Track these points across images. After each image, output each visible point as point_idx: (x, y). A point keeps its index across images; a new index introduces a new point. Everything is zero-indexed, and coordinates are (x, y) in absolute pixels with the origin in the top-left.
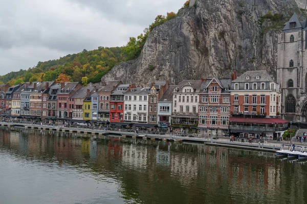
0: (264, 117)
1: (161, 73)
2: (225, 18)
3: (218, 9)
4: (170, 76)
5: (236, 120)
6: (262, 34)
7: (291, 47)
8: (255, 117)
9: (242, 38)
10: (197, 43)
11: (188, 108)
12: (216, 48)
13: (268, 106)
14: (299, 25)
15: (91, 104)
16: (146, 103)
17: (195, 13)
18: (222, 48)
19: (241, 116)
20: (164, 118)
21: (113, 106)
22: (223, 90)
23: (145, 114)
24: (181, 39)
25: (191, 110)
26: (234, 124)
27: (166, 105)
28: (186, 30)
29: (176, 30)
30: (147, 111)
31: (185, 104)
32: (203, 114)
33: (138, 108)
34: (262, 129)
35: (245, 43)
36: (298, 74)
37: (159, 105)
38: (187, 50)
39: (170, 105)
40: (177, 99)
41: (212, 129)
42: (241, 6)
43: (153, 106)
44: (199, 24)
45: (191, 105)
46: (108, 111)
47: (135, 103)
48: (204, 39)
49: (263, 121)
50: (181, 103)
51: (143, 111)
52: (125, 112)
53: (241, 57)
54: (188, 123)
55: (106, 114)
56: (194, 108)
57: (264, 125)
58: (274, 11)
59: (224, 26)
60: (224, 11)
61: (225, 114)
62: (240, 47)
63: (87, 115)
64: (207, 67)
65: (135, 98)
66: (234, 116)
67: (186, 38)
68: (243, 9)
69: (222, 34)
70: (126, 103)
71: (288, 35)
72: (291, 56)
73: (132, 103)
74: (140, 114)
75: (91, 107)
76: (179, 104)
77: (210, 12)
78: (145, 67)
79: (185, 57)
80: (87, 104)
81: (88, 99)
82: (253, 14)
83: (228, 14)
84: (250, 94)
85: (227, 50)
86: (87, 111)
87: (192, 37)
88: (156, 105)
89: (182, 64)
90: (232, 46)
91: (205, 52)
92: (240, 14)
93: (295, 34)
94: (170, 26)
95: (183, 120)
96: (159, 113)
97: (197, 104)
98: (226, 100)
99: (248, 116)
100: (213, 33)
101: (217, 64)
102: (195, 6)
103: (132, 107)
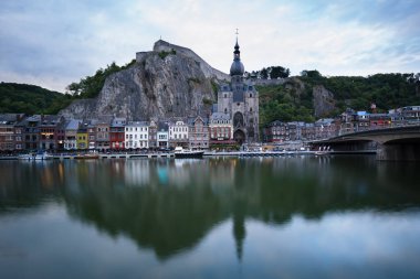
0: (229, 140)
1: (121, 112)
2: (166, 76)
3: (161, 69)
4: (128, 114)
5: (213, 141)
6: (190, 90)
9: (178, 91)
10: (146, 91)
12: (162, 96)
13: (231, 133)
14: (228, 89)
16: (147, 133)
17: (144, 68)
18: (166, 96)
19: (216, 139)
22: (204, 124)
24: (134, 86)
27: (163, 134)
32: (192, 139)
33: (139, 137)
36: (231, 116)
39: (167, 134)
40: (173, 130)
42: (176, 69)
43: (152, 135)
47: (136, 133)
48: (151, 88)
50: (176, 133)
51: (144, 139)
52: (127, 140)
55: (106, 144)
58: (194, 77)
59: (165, 81)
60: (165, 71)
61: (206, 139)
62: (177, 97)
64: (156, 109)
65: (136, 129)
66: (211, 139)
67: (137, 86)
68: (177, 71)
69: (165, 87)
71: (224, 93)
72: (226, 105)
73: (133, 133)
74: (141, 141)
75: (88, 138)
76: (173, 133)
78: (105, 106)
80: (82, 135)
84: (220, 126)
85: (169, 99)
86: (82, 141)
87: (141, 86)
88: (156, 134)
89: (136, 105)
91: (153, 98)
92: (175, 74)
96: (159, 140)
97: (187, 133)
98: (206, 130)
100: (159, 85)
101: (163, 108)
102: (144, 63)
103: (134, 136)
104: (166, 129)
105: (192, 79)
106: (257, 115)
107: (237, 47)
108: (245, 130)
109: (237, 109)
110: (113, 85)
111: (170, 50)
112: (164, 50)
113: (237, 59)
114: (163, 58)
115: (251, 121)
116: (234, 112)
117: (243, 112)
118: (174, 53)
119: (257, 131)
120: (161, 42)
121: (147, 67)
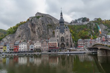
0: (56, 47)
1: (23, 38)
2: (39, 24)
3: (37, 22)
4: (25, 38)
5: (50, 48)
6: (48, 29)
7: (57, 33)
8: (54, 47)
9: (44, 29)
10: (32, 30)
11: (38, 46)
12: (37, 31)
13: (56, 45)
14: (59, 28)
15: (7, 47)
16: (26, 46)
17: (31, 22)
18: (39, 32)
19: (51, 47)
20: (32, 49)
21: (15, 47)
22: (47, 42)
23: (26, 49)
24: (28, 29)
25: (39, 47)
26: (50, 49)
27: (32, 46)
28: (29, 26)
29: (26, 26)
30: (26, 48)
31: (37, 46)
32: (42, 48)
33: (23, 47)
34: (56, 50)
35: (44, 31)
36: (59, 38)
37: (30, 46)
38: (30, 32)
39: (33, 46)
40: (35, 44)
41: (44, 51)
42: (43, 22)
43: (28, 47)
44: (33, 25)
45: (39, 46)
46: (13, 49)
48: (34, 29)
49: (56, 48)
50: (36, 45)
51: (25, 48)
52: (19, 49)
53: (43, 34)
54: (39, 50)
55: (13, 50)
56: (40, 46)
57: (56, 49)
58: (50, 24)
59: (39, 26)
60: (39, 23)
61: (47, 47)
62: (43, 31)
63: (5, 51)
64: (35, 36)
65: (23, 45)
66: (49, 47)
67: (29, 29)
68: (43, 23)
69: (39, 28)
70: (19, 46)
71: (57, 30)
72: (58, 34)
73: (22, 46)
74: (24, 49)
75: (7, 48)
76: (36, 46)
77: (36, 22)
78: (17, 36)
79: (29, 34)
80: (5, 47)
81: (5, 46)
82: (46, 24)
83: (40, 23)
84: (53, 42)
85: (40, 32)
86: (5, 49)
87: (31, 28)
88: (29, 46)
89: (28, 35)
90: (41, 31)
91: (34, 32)
92: (43, 24)
93: (58, 30)
94: (25, 25)
95: (37, 49)
96: (30, 48)
97: (40, 45)
98: (47, 44)
99: (53, 47)
100: (36, 28)
101: (38, 36)
102: (32, 21)
103: (22, 47)
104: (33, 44)
105: (49, 25)
106: (69, 37)
107: (61, 13)
108: (65, 43)
109: (62, 35)
110: (20, 29)
111: (41, 15)
112: (39, 16)
113: (62, 18)
114: (38, 18)
115: (67, 40)
116: (61, 36)
117: (64, 37)
118: (42, 16)
119: (70, 44)
120: (38, 13)
121: (32, 22)
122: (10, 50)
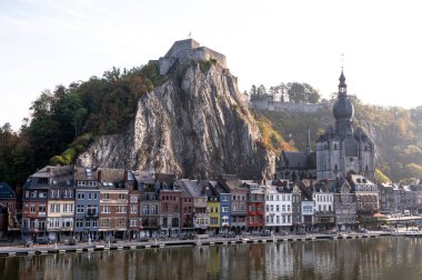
7: (336, 154)
10: (180, 123)
11: (325, 206)
15: (220, 206)
16: (290, 203)
20: (308, 218)
23: (289, 215)
25: (327, 209)
28: (169, 104)
30: (291, 211)
31: (322, 204)
32: (338, 212)
33: (281, 208)
37: (303, 205)
40: (317, 199)
44: (184, 100)
45: (327, 204)
47: (278, 203)
56: (330, 207)
65: (278, 198)
66: (358, 212)
70: (266, 203)
73: (275, 203)
74: (283, 215)
76: (318, 203)
80: (214, 206)
84: (367, 194)
88: (299, 205)
93: (337, 143)
96: (303, 213)
97: (331, 203)
103: (275, 208)
109: (350, 165)
116: (347, 170)
117: (356, 172)
122: (234, 217)
